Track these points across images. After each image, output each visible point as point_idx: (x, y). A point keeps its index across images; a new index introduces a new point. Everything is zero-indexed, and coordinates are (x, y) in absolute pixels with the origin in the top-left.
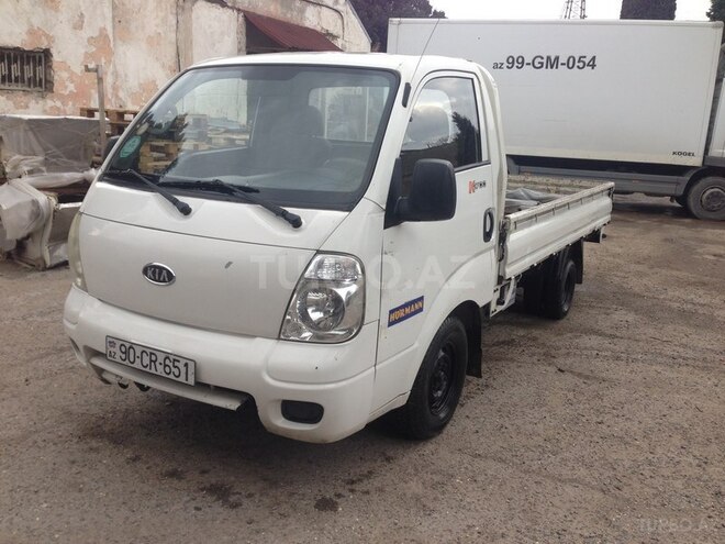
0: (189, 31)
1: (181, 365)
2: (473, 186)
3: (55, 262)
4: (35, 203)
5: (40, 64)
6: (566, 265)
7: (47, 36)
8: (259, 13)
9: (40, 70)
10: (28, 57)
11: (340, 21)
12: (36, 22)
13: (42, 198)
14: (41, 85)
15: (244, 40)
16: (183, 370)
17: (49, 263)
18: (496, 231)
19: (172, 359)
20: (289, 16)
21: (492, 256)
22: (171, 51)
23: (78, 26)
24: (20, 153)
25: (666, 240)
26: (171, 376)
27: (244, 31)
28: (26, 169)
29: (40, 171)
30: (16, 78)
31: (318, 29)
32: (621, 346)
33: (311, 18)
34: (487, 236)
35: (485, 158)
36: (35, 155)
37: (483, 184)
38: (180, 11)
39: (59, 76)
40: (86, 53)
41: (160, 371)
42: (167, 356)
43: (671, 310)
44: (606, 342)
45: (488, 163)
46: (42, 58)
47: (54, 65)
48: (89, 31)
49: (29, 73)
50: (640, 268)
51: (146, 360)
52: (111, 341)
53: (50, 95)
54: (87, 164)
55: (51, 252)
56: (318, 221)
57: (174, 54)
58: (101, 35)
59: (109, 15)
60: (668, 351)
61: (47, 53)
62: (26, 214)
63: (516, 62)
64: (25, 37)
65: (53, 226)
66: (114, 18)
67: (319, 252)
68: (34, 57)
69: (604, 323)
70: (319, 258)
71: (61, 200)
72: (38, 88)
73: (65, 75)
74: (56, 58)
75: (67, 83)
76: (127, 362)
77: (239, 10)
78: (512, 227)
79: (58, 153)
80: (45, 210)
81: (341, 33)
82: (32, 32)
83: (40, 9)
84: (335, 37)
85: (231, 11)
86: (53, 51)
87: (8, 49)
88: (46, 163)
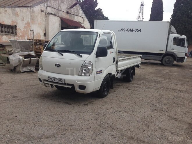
0: (48, 21)
1: (62, 80)
2: (111, 52)
3: (23, 71)
4: (19, 58)
5: (14, 29)
6: (131, 71)
7: (16, 22)
8: (64, 18)
9: (14, 30)
10: (11, 27)
11: (83, 20)
12: (14, 19)
13: (21, 58)
14: (14, 34)
15: (60, 24)
16: (62, 81)
17: (21, 72)
18: (116, 61)
19: (60, 79)
20: (71, 18)
21: (115, 66)
22: (43, 26)
23: (23, 20)
24: (15, 48)
25: (156, 69)
26: (60, 82)
27: (60, 21)
28: (17, 51)
29: (20, 52)
30: (9, 32)
31: (78, 21)
32: (141, 86)
33: (76, 19)
34: (114, 62)
35: (113, 48)
36: (19, 48)
37: (113, 52)
38: (46, 17)
39: (18, 31)
40: (24, 26)
41: (58, 82)
42: (59, 79)
43: (153, 81)
44: (139, 86)
45: (114, 49)
46: (15, 27)
47: (17, 29)
48: (25, 22)
49: (11, 30)
50: (149, 74)
51: (55, 80)
52: (49, 77)
53: (16, 36)
54: (29, 51)
55: (22, 69)
56: (85, 56)
57: (44, 27)
58: (28, 22)
59: (30, 18)
60: (150, 87)
61: (16, 26)
62: (17, 61)
63: (123, 30)
64: (11, 22)
65: (23, 64)
66: (31, 18)
67: (85, 61)
68: (13, 27)
69: (139, 83)
70: (85, 62)
71: (25, 58)
72: (13, 34)
73: (20, 31)
74: (18, 27)
75: (20, 33)
76: (52, 81)
77: (59, 17)
78: (119, 61)
79: (24, 48)
80: (22, 60)
81: (83, 22)
82: (12, 21)
83: (15, 16)
84: (82, 23)
85: (57, 17)
86: (17, 26)
87: (7, 25)
88: (21, 50)
